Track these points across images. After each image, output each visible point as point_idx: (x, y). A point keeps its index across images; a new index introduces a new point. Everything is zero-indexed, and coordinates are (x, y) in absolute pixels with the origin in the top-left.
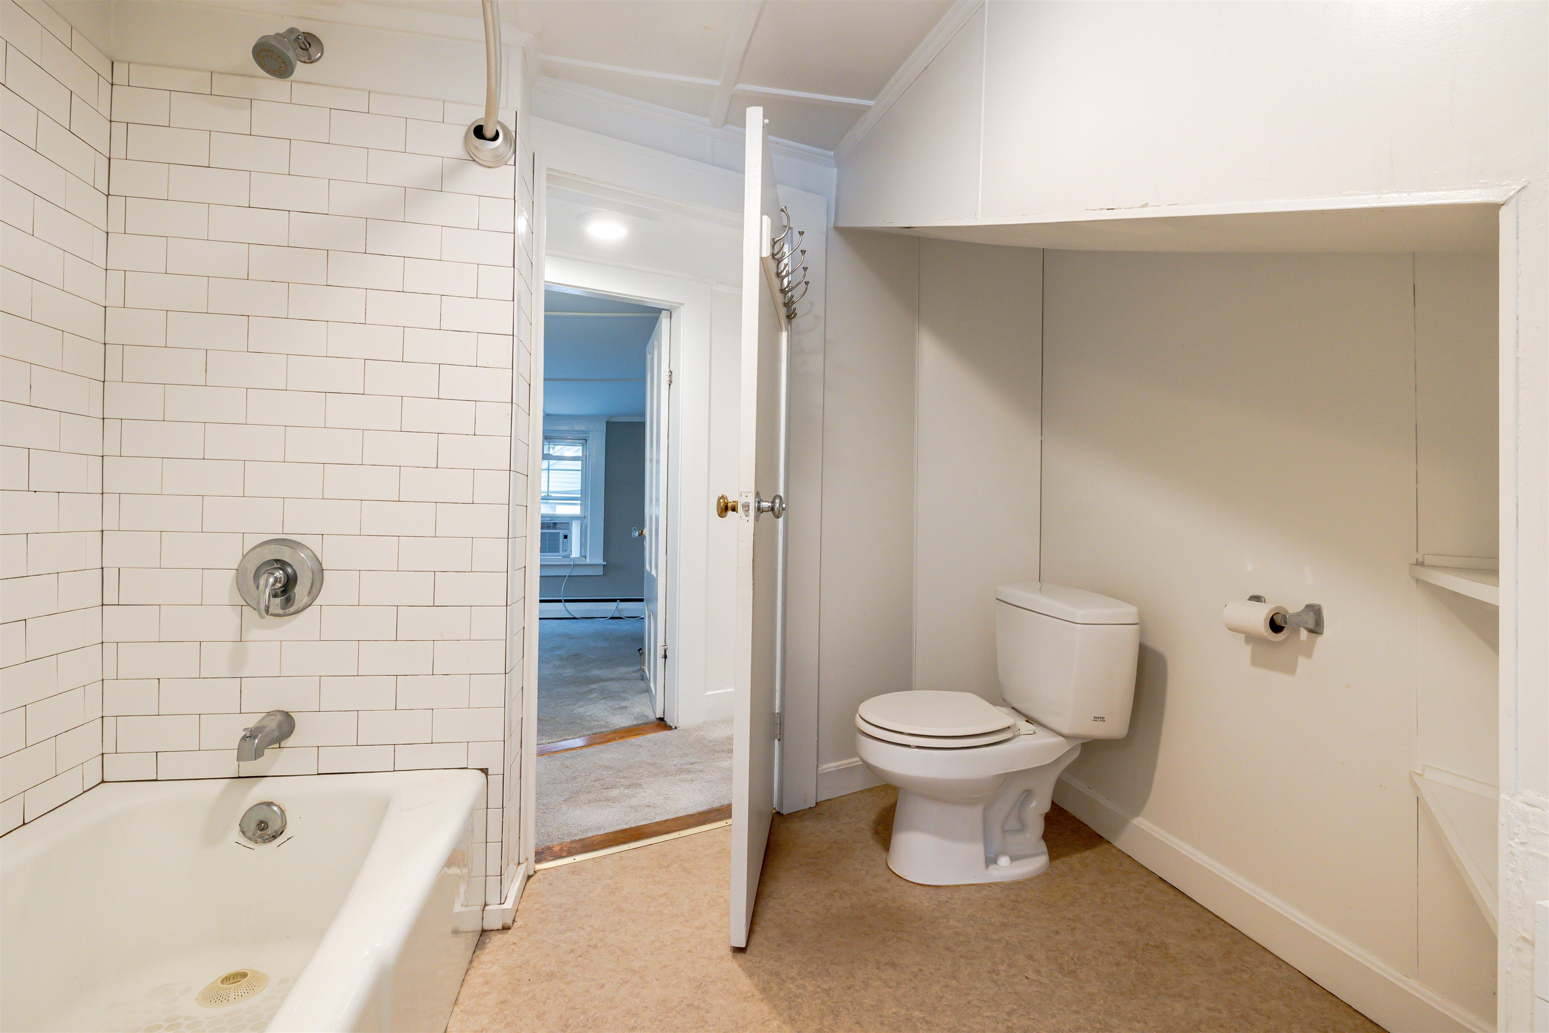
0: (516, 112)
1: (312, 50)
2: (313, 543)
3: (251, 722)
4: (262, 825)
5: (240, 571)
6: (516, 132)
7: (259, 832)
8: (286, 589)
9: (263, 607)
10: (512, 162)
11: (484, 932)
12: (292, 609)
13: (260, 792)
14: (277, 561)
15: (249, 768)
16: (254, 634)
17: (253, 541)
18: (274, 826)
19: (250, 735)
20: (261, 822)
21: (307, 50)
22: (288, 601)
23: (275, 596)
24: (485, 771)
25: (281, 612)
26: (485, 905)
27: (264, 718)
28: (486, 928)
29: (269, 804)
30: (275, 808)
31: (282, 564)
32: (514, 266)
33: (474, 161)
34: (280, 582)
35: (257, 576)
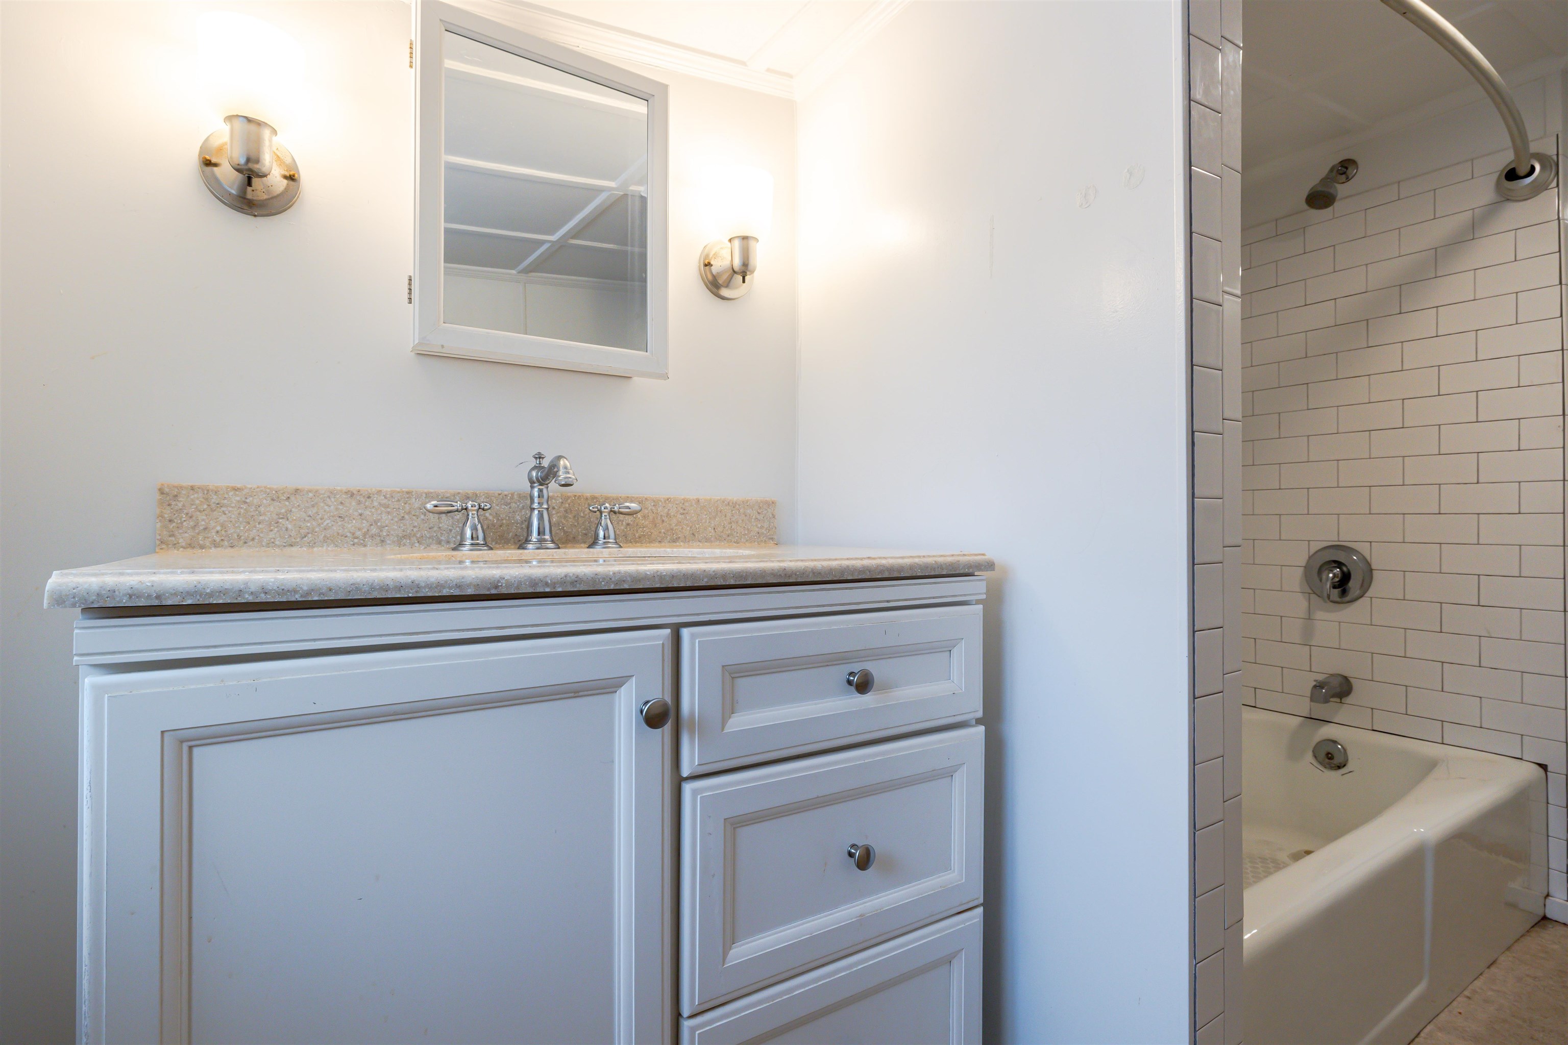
0: (1557, 135)
1: (1349, 171)
2: (1364, 549)
3: (1321, 677)
4: (1330, 756)
5: (1307, 568)
6: (1558, 155)
7: (1327, 760)
8: (1343, 583)
9: (1325, 595)
10: (1554, 184)
11: (1545, 918)
12: (1348, 598)
13: (1327, 731)
14: (1335, 562)
15: (1321, 710)
16: (1320, 615)
17: (1315, 547)
18: (1337, 760)
19: (1319, 686)
20: (1328, 753)
21: (1344, 173)
22: (1344, 593)
23: (1334, 587)
24: (1544, 767)
25: (1338, 600)
26: (1548, 895)
27: (1329, 677)
28: (1549, 915)
29: (1335, 742)
30: (1339, 747)
31: (1339, 564)
32: (1561, 283)
33: (1508, 200)
34: (1338, 577)
35: (1320, 572)
